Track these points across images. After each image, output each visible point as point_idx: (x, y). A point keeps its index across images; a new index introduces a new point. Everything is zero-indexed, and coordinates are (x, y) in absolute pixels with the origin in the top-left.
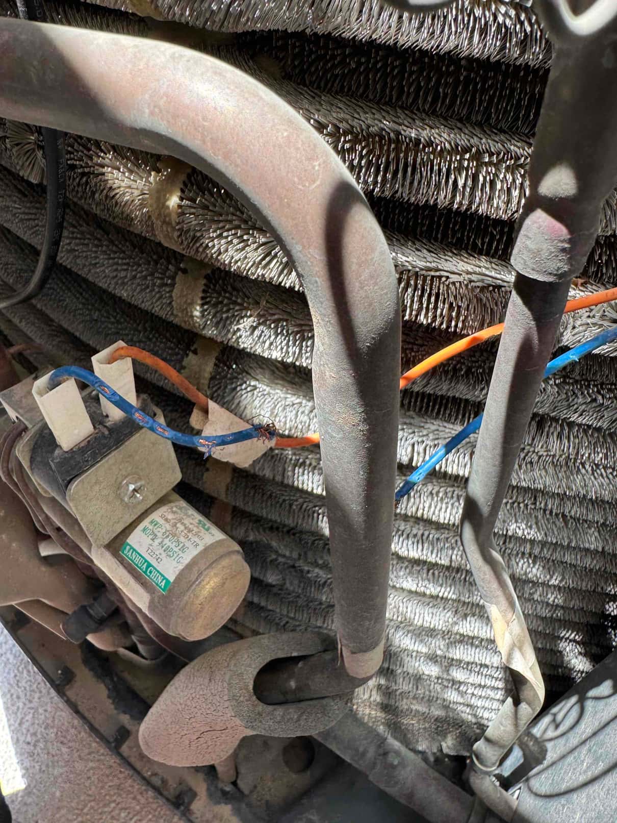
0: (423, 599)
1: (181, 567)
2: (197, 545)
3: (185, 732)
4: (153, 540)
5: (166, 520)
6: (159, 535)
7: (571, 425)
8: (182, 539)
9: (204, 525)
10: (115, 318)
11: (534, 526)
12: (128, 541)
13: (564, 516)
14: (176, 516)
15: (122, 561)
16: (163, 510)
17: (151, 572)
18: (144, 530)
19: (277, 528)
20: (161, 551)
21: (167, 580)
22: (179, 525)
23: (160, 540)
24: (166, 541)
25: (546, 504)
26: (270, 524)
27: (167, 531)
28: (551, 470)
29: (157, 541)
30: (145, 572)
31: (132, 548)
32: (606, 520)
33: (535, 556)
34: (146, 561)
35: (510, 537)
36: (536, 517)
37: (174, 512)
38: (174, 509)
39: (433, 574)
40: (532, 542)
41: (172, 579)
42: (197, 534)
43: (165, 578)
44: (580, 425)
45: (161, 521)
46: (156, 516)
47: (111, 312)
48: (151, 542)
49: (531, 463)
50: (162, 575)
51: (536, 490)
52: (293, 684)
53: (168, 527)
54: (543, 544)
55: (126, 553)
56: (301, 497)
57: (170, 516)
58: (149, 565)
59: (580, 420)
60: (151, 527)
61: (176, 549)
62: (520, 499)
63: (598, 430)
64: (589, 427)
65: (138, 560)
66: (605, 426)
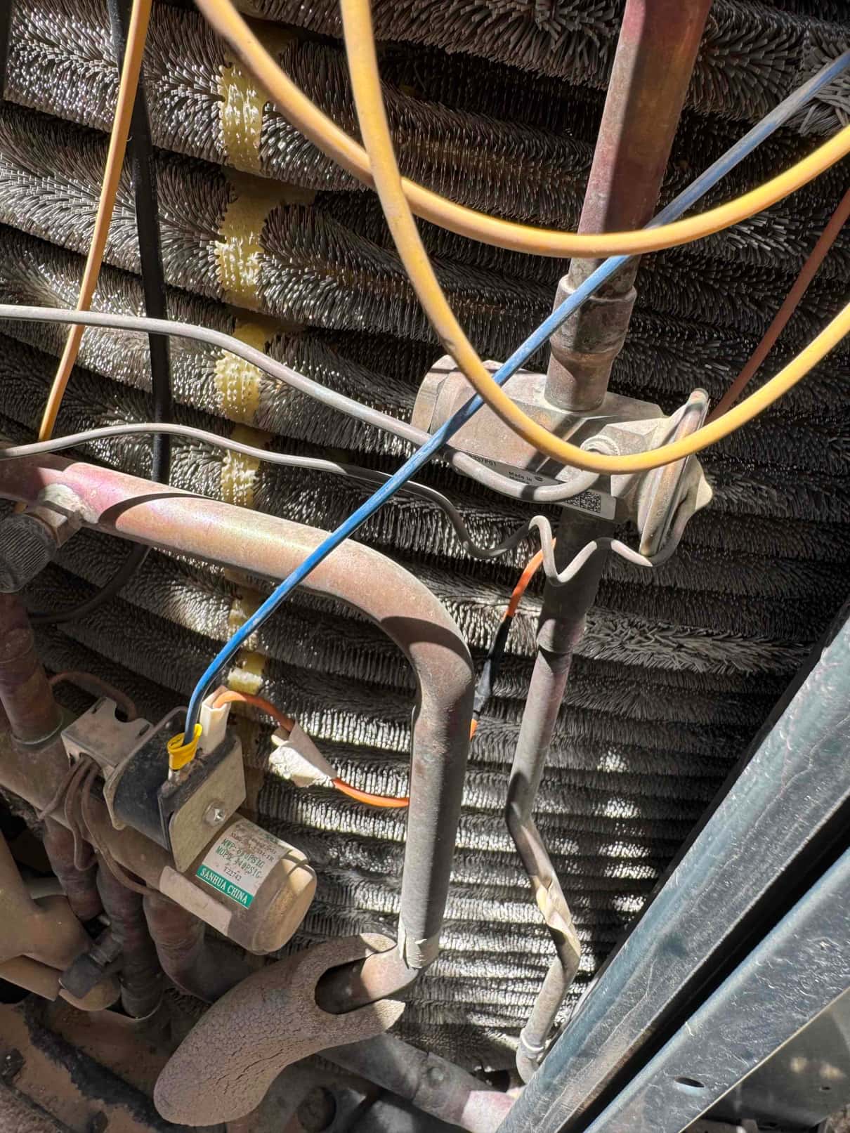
0: (459, 890)
1: (261, 881)
2: (272, 859)
3: (224, 1073)
4: (229, 859)
5: (237, 838)
6: (234, 853)
7: (585, 711)
8: (257, 855)
9: (272, 839)
10: (151, 635)
11: (561, 801)
12: (204, 863)
13: (586, 789)
14: (246, 833)
15: (199, 884)
16: (231, 829)
17: (231, 890)
18: (218, 851)
19: (308, 833)
20: (239, 868)
21: (249, 896)
22: (250, 842)
23: (236, 859)
24: (242, 859)
25: (570, 780)
26: (300, 829)
27: (240, 849)
28: (571, 749)
29: (233, 860)
30: (226, 891)
31: (208, 869)
32: (621, 788)
33: (565, 831)
34: (225, 880)
35: (542, 815)
36: (563, 793)
37: (243, 830)
38: (242, 827)
39: (470, 861)
40: (561, 815)
41: (253, 894)
42: (269, 849)
43: (246, 894)
44: (591, 710)
45: (233, 841)
46: (226, 836)
47: (146, 629)
48: (227, 861)
49: (555, 746)
50: (243, 891)
51: (560, 770)
52: (349, 991)
53: (242, 845)
54: (570, 817)
55: (202, 875)
56: (338, 798)
57: (240, 835)
58: (229, 884)
59: (591, 706)
60: (224, 847)
61: (252, 865)
62: (547, 778)
63: (606, 713)
64: (599, 711)
65: (216, 880)
66: (611, 709)
